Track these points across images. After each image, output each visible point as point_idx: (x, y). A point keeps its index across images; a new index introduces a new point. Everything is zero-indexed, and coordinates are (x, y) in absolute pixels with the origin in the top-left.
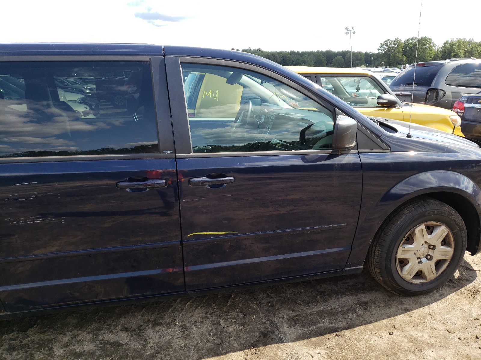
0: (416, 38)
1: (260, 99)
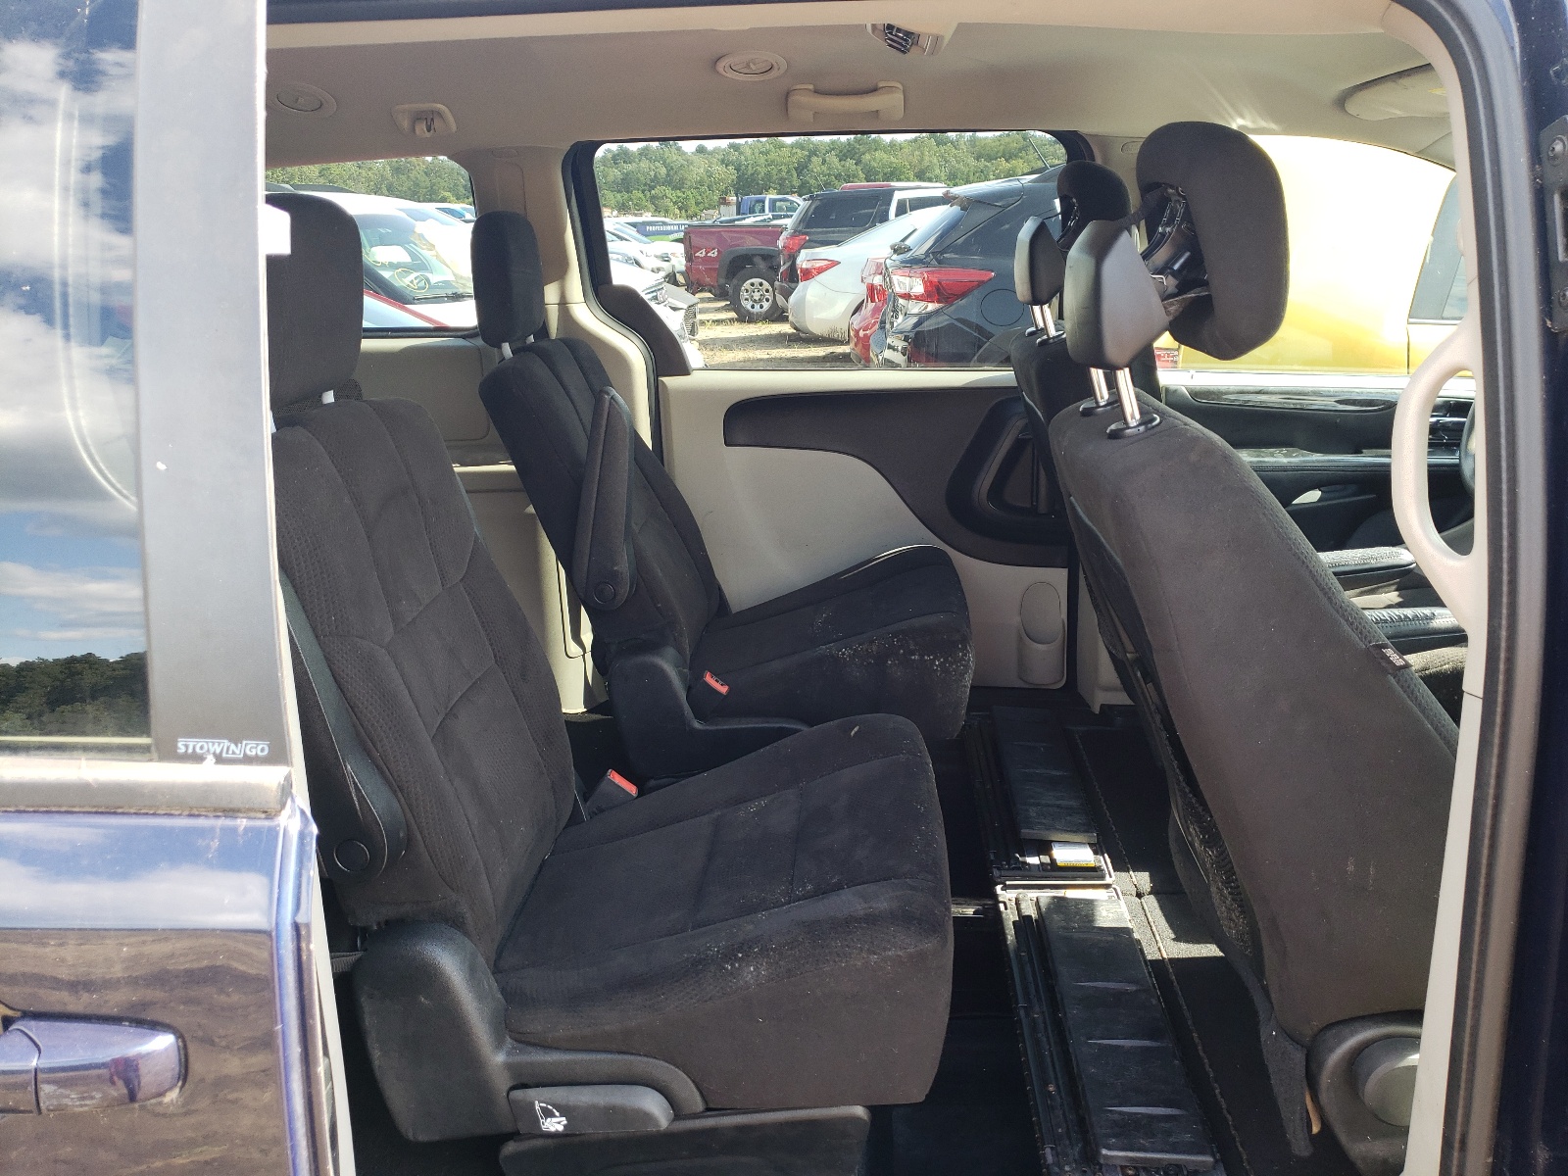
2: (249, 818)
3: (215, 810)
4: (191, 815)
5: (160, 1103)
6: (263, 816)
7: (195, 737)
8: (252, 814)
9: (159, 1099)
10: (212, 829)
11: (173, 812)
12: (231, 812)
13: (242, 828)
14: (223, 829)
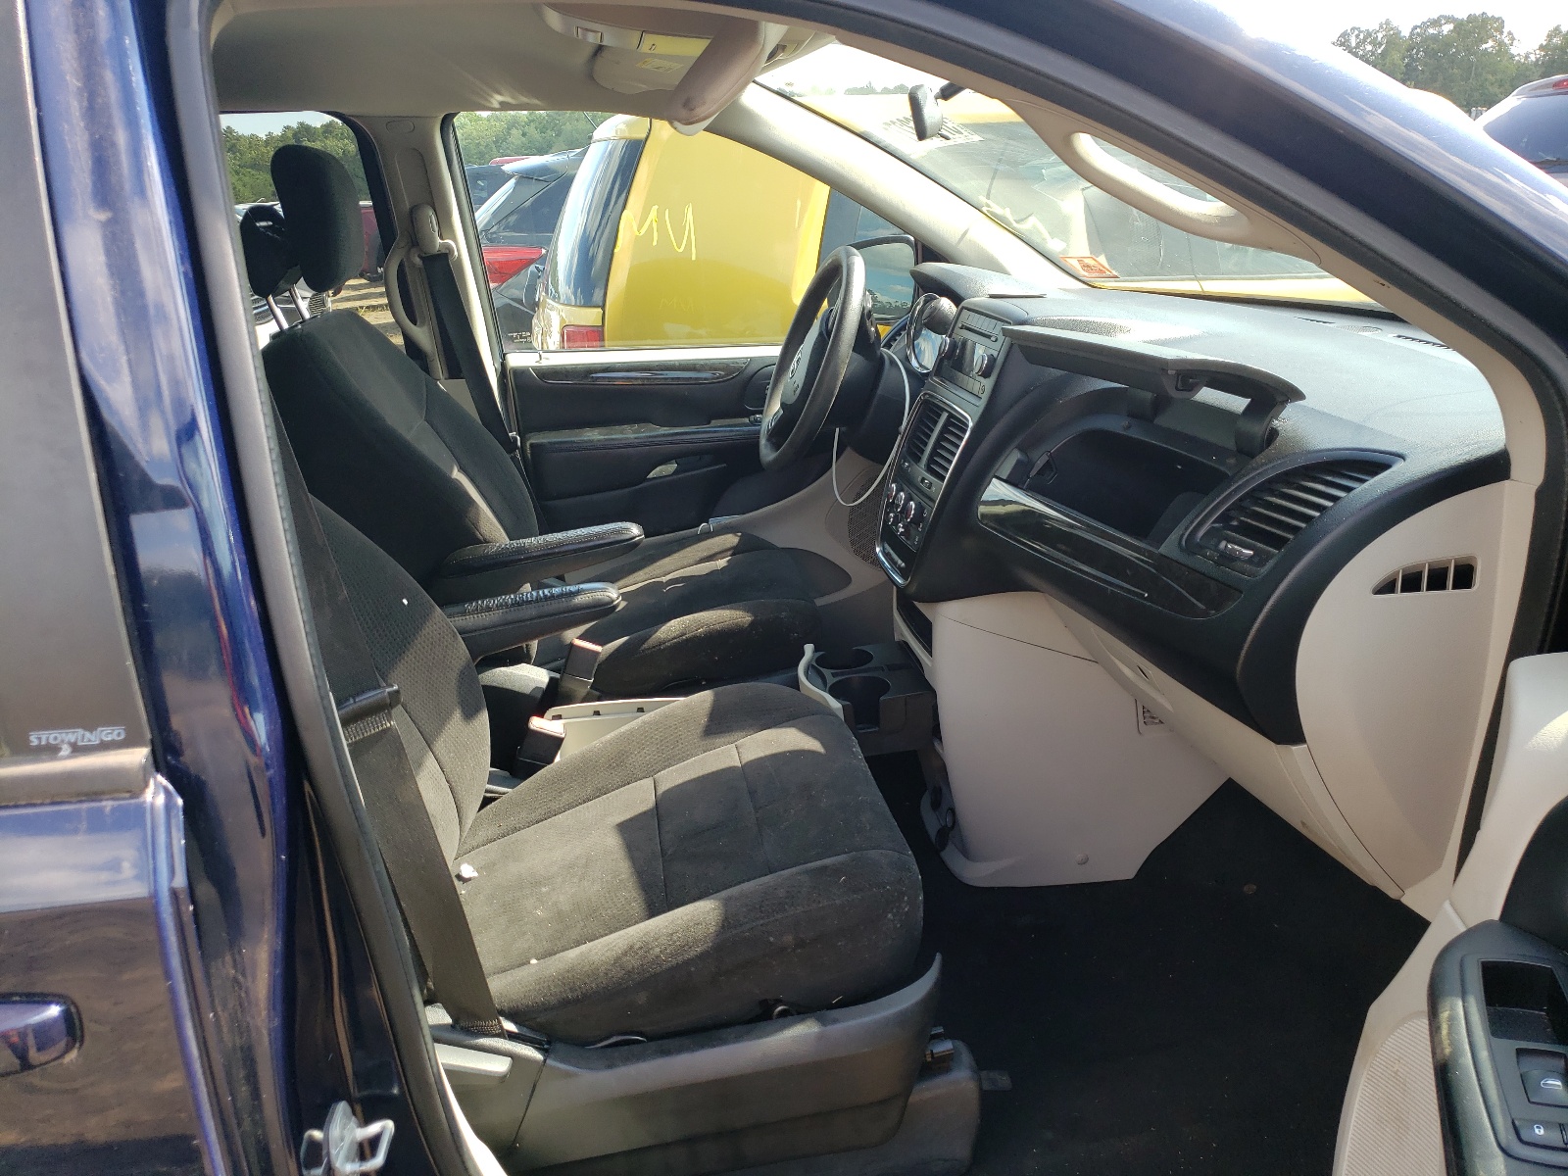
0: (1449, 19)
1: (908, 242)
2: (113, 799)
3: (78, 795)
4: (53, 803)
5: (61, 1064)
6: (127, 795)
7: (47, 729)
8: (116, 795)
9: (60, 1061)
10: (78, 811)
11: (35, 802)
12: (94, 796)
13: (108, 809)
14: (90, 811)
